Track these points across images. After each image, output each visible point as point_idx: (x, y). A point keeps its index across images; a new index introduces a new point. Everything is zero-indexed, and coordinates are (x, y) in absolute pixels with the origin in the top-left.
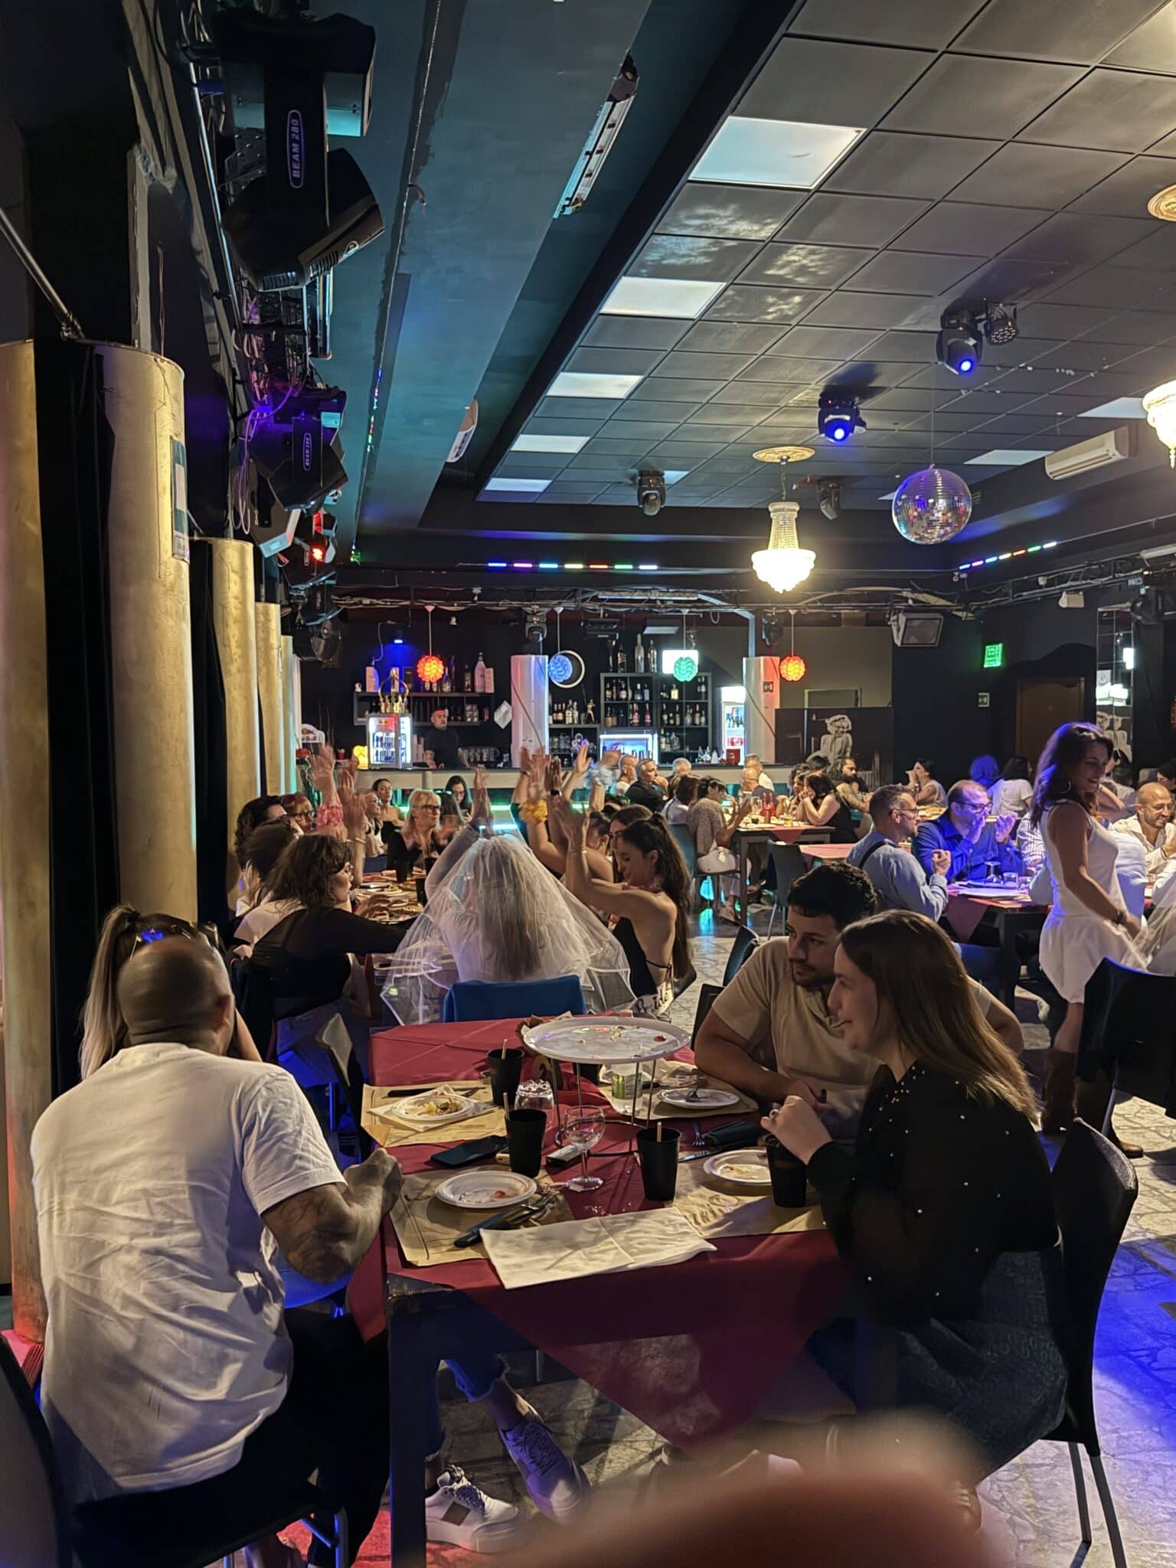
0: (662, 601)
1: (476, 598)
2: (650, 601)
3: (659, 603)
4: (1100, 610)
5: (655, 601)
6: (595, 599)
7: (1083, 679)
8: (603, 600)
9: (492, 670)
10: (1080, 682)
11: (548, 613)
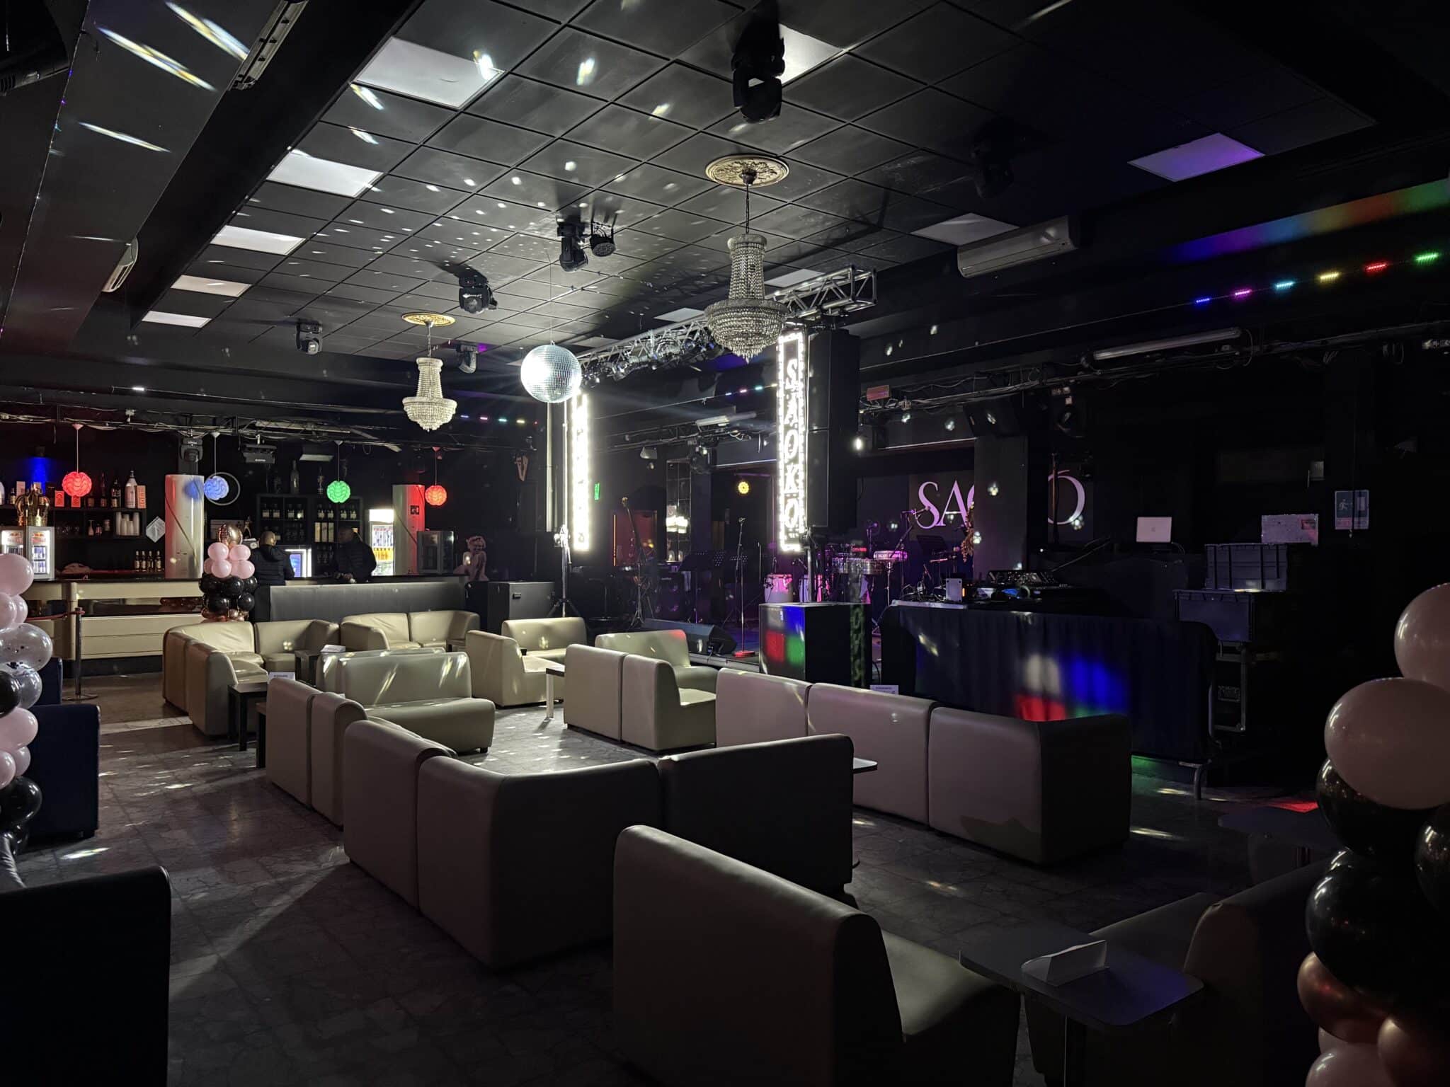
0: (317, 432)
1: (129, 420)
2: (305, 431)
3: (314, 433)
4: (668, 462)
5: (310, 432)
6: (253, 427)
7: (656, 512)
8: (261, 428)
9: (144, 487)
10: (654, 514)
11: (204, 439)
